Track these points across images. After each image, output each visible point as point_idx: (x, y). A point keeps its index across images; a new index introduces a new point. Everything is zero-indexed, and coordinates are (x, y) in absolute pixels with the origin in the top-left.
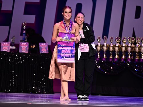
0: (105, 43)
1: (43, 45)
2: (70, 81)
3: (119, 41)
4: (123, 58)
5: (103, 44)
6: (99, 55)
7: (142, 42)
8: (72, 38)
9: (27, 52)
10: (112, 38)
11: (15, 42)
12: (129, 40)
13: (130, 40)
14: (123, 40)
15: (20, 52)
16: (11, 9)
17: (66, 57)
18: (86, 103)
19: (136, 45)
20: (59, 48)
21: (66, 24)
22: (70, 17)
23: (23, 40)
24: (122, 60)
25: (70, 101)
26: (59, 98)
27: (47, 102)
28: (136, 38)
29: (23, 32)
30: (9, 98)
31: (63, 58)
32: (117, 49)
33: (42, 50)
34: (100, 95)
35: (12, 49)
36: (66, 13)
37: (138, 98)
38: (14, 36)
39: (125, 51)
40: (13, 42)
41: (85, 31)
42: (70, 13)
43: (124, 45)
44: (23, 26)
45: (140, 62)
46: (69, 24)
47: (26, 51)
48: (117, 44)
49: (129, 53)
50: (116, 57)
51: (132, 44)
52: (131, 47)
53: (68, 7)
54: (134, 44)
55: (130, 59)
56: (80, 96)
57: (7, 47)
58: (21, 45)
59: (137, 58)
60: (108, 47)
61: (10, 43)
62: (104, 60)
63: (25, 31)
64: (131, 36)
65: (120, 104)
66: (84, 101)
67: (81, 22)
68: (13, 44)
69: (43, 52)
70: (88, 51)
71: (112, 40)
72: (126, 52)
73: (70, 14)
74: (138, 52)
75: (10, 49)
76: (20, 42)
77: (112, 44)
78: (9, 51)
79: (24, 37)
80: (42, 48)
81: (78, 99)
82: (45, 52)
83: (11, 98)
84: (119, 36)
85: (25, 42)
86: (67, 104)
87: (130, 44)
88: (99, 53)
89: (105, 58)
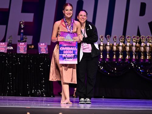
0: (108, 43)
1: (42, 45)
2: (72, 83)
3: (123, 40)
4: (128, 58)
5: (106, 43)
6: (101, 55)
7: (147, 40)
8: (75, 38)
9: (26, 53)
10: (115, 37)
11: (12, 42)
12: (133, 39)
13: (135, 38)
14: (127, 39)
15: (18, 52)
16: (8, 7)
17: (68, 58)
18: (88, 107)
19: (141, 44)
20: (61, 49)
21: (67, 22)
22: (71, 15)
23: (21, 40)
24: (126, 61)
25: (71, 104)
26: (60, 102)
27: (47, 106)
28: (141, 37)
29: (21, 31)
30: (6, 102)
31: (65, 59)
32: (121, 48)
33: (41, 51)
34: (103, 98)
35: (9, 49)
36: (66, 10)
37: (143, 101)
38: (11, 36)
39: (129, 51)
40: (10, 42)
41: (87, 30)
42: (71, 10)
43: (128, 44)
44: (20, 25)
45: (145, 62)
46: (70, 22)
47: (24, 51)
48: (121, 43)
49: (134, 53)
50: (120, 58)
51: (136, 43)
52: (135, 46)
53: (69, 5)
54: (138, 43)
55: (134, 59)
56: (82, 99)
57: (4, 47)
58: (19, 45)
59: (142, 58)
60: (112, 47)
61: (7, 43)
62: (107, 60)
63: (22, 30)
64: (136, 35)
65: (125, 107)
66: (86, 104)
67: (84, 21)
68: (10, 44)
69: (42, 53)
70: (90, 52)
71: (116, 39)
72: (131, 52)
73: (71, 12)
74: (144, 51)
75: (7, 50)
76: (18, 42)
77: (115, 43)
78: (6, 52)
79: (22, 36)
80: (41, 48)
81: (80, 103)
82: (45, 53)
83: (8, 102)
84: (123, 35)
85: (23, 42)
86: (68, 107)
87: (134, 43)
88: (101, 53)
89: (108, 58)
